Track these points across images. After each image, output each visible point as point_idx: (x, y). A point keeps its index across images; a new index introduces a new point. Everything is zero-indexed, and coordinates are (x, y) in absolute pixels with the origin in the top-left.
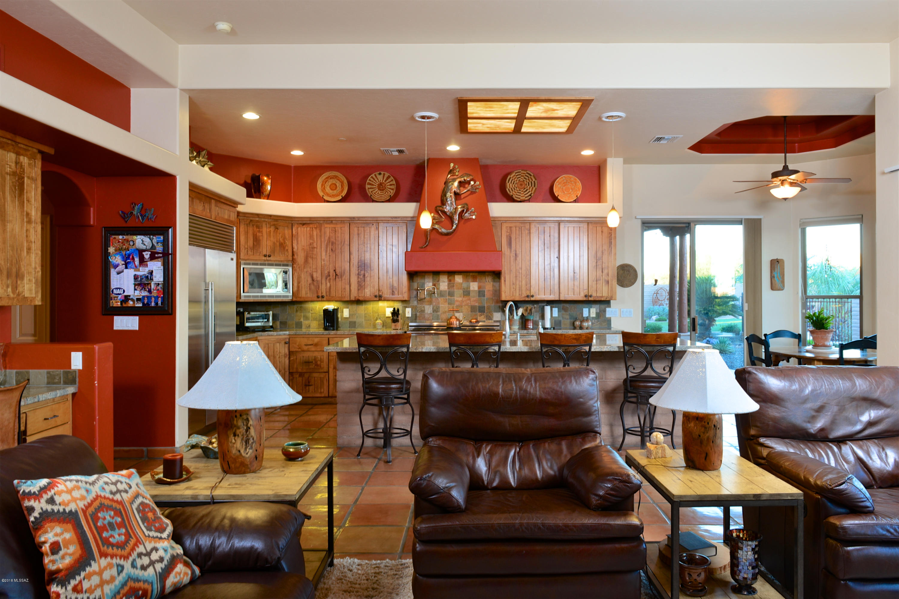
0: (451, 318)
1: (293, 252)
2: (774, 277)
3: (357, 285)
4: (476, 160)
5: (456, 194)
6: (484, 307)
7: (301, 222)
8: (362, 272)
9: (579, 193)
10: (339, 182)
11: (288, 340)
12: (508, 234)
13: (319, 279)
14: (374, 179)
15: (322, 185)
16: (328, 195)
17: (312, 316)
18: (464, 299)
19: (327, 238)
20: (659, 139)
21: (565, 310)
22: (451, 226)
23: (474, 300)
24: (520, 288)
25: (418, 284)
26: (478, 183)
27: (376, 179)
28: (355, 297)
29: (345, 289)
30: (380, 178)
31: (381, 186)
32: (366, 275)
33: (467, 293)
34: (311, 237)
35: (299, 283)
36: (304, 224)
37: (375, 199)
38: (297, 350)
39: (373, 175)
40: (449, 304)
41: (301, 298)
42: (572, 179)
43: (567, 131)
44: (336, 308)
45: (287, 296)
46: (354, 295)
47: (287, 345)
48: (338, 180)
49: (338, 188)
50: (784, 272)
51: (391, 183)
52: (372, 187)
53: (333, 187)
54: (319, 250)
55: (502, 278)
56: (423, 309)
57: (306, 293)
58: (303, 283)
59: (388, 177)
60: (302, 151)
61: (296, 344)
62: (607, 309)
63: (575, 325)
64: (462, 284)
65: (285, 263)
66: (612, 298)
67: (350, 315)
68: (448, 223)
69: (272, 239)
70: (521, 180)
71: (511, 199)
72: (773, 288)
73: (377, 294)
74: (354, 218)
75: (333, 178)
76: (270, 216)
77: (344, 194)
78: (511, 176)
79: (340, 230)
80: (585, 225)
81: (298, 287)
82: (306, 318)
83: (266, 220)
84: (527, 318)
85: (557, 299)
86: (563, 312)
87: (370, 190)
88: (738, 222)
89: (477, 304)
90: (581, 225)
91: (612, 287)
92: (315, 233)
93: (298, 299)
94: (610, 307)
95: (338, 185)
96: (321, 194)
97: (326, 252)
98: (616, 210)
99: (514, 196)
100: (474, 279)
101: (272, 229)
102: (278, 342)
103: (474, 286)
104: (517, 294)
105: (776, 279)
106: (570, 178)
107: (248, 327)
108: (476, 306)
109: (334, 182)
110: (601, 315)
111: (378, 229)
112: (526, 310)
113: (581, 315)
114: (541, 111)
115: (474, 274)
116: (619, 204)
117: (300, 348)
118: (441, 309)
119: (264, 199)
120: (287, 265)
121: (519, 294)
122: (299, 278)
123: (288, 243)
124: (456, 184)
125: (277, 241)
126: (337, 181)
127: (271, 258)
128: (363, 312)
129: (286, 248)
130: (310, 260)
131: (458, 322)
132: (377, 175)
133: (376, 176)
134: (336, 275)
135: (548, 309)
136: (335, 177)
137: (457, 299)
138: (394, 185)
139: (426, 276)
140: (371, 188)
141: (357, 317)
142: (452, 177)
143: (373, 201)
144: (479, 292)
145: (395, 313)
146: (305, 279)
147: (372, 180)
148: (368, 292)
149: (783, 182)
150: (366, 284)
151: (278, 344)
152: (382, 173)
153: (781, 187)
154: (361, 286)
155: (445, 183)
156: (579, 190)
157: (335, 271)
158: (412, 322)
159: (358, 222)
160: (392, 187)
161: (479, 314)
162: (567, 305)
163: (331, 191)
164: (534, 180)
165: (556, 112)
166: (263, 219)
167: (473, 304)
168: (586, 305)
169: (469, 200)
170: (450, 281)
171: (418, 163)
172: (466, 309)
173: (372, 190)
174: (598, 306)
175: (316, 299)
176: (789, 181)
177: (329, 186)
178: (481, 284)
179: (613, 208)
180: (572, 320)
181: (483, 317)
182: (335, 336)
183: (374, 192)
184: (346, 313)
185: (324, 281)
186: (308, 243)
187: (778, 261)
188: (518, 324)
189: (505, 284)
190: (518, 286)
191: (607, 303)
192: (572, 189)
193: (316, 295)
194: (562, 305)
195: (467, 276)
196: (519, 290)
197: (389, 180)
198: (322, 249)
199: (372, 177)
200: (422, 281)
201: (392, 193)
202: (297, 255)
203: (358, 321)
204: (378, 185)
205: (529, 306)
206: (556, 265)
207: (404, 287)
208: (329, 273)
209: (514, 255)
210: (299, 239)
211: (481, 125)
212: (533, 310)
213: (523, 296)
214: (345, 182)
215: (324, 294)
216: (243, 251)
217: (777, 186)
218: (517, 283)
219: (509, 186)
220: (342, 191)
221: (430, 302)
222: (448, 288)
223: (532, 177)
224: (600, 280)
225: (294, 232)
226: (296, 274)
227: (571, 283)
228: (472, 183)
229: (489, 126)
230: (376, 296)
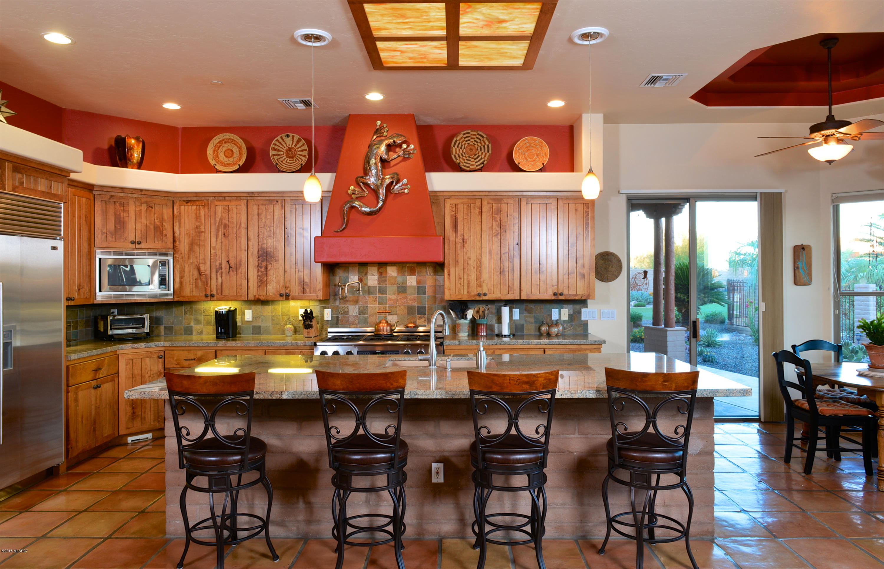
0: (380, 322)
1: (174, 237)
2: (798, 268)
3: (256, 281)
4: (412, 117)
5: (382, 161)
6: (425, 307)
7: (185, 199)
8: (264, 264)
9: (546, 160)
10: (236, 147)
11: (162, 354)
12: (453, 213)
13: (208, 272)
14: (280, 143)
15: (214, 151)
16: (222, 164)
17: (204, 320)
18: (399, 297)
19: (218, 220)
20: (653, 80)
21: (529, 311)
22: (376, 202)
23: (411, 299)
24: (468, 284)
25: (340, 278)
26: (412, 146)
27: (283, 143)
28: (255, 296)
29: (241, 285)
30: (289, 141)
31: (290, 153)
32: (269, 267)
33: (402, 289)
34: (198, 218)
35: (182, 277)
36: (188, 202)
37: (282, 169)
38: (175, 366)
39: (279, 138)
40: (379, 303)
41: (184, 297)
42: (537, 142)
43: (524, 64)
44: (232, 309)
45: (167, 295)
46: (253, 292)
47: (161, 360)
48: (235, 144)
49: (235, 156)
50: (811, 261)
51: (303, 148)
52: (279, 153)
53: (229, 154)
54: (207, 234)
55: (446, 271)
56: (346, 310)
57: (191, 291)
58: (187, 278)
59: (299, 141)
60: (179, 104)
61: (173, 358)
62: (583, 310)
63: (542, 331)
64: (396, 277)
65: (163, 251)
66: (589, 297)
67: (253, 318)
68: (373, 198)
69: (143, 220)
70: (471, 143)
71: (458, 168)
72: (797, 282)
73: (283, 292)
74: (253, 193)
75: (228, 142)
76: (141, 191)
77: (241, 163)
78: (458, 138)
79: (234, 210)
80: (554, 202)
81: (181, 283)
82: (198, 322)
83: (136, 196)
84: (478, 322)
85: (517, 298)
86: (526, 314)
87: (276, 157)
88: (752, 197)
89: (415, 304)
90: (549, 201)
91: (588, 283)
92: (202, 213)
93: (181, 299)
94: (587, 307)
95: (234, 151)
96: (212, 162)
97: (217, 237)
98: (594, 174)
99: (461, 164)
100: (412, 272)
101: (144, 207)
102: (148, 357)
103: (412, 281)
104: (465, 292)
105: (801, 270)
106: (535, 141)
107: (112, 336)
108: (414, 306)
109: (230, 147)
110: (575, 317)
111: (283, 207)
112: (478, 312)
113: (549, 318)
114: (482, 23)
115: (411, 265)
116: (598, 167)
117: (178, 364)
118: (369, 311)
119: (132, 168)
120: (166, 255)
121: (468, 292)
122: (182, 271)
123: (167, 226)
124: (383, 148)
125: (150, 223)
126: (233, 145)
127: (142, 246)
128: (270, 314)
129: (165, 232)
130: (196, 248)
131: (389, 328)
132: (284, 138)
133: (283, 140)
134: (230, 267)
135: (505, 310)
136: (231, 141)
137: (391, 297)
138: (306, 150)
139: (350, 268)
140: (276, 155)
141: (262, 321)
142: (379, 139)
143: (280, 171)
144: (418, 288)
145: (308, 316)
146: (191, 273)
147: (278, 144)
148: (271, 289)
149: (826, 139)
150: (269, 279)
151: (148, 360)
152: (291, 134)
153: (825, 145)
154: (262, 282)
155: (369, 147)
156: (546, 156)
157: (228, 262)
158: (332, 327)
159: (259, 198)
160: (304, 153)
161: (418, 316)
162: (532, 306)
163: (226, 159)
164: (487, 143)
165: (504, 25)
166: (130, 195)
167: (411, 303)
168: (556, 306)
169: (401, 168)
170: (380, 273)
171: (337, 121)
172: (401, 310)
173: (279, 157)
174: (571, 306)
175: (203, 298)
176: (838, 135)
177: (223, 153)
178: (421, 278)
179: (591, 171)
180: (538, 324)
181: (423, 320)
182: (224, 348)
183: (281, 159)
184: (248, 315)
185: (214, 275)
186: (194, 226)
187: (803, 248)
188: (467, 331)
189: (449, 278)
190: (466, 281)
191: (583, 302)
192: (537, 156)
193: (204, 294)
194: (524, 306)
195: (403, 267)
196: (468, 287)
197: (300, 144)
198: (212, 233)
199: (277, 140)
200: (346, 275)
201: (304, 160)
202: (180, 242)
203: (262, 325)
204: (287, 151)
205: (482, 307)
206: (517, 254)
207: (318, 283)
208: (221, 264)
209: (461, 241)
210: (183, 220)
211: (398, 53)
212: (486, 312)
213: (473, 294)
214: (244, 147)
215: (214, 292)
216: (100, 236)
217: (819, 145)
218: (466, 277)
219: (455, 151)
220: (240, 159)
221: (356, 302)
222: (379, 284)
223: (485, 139)
224: (573, 273)
225: (175, 212)
226: (178, 267)
227: (535, 277)
228: (404, 146)
229: (411, 55)
230: (281, 295)
